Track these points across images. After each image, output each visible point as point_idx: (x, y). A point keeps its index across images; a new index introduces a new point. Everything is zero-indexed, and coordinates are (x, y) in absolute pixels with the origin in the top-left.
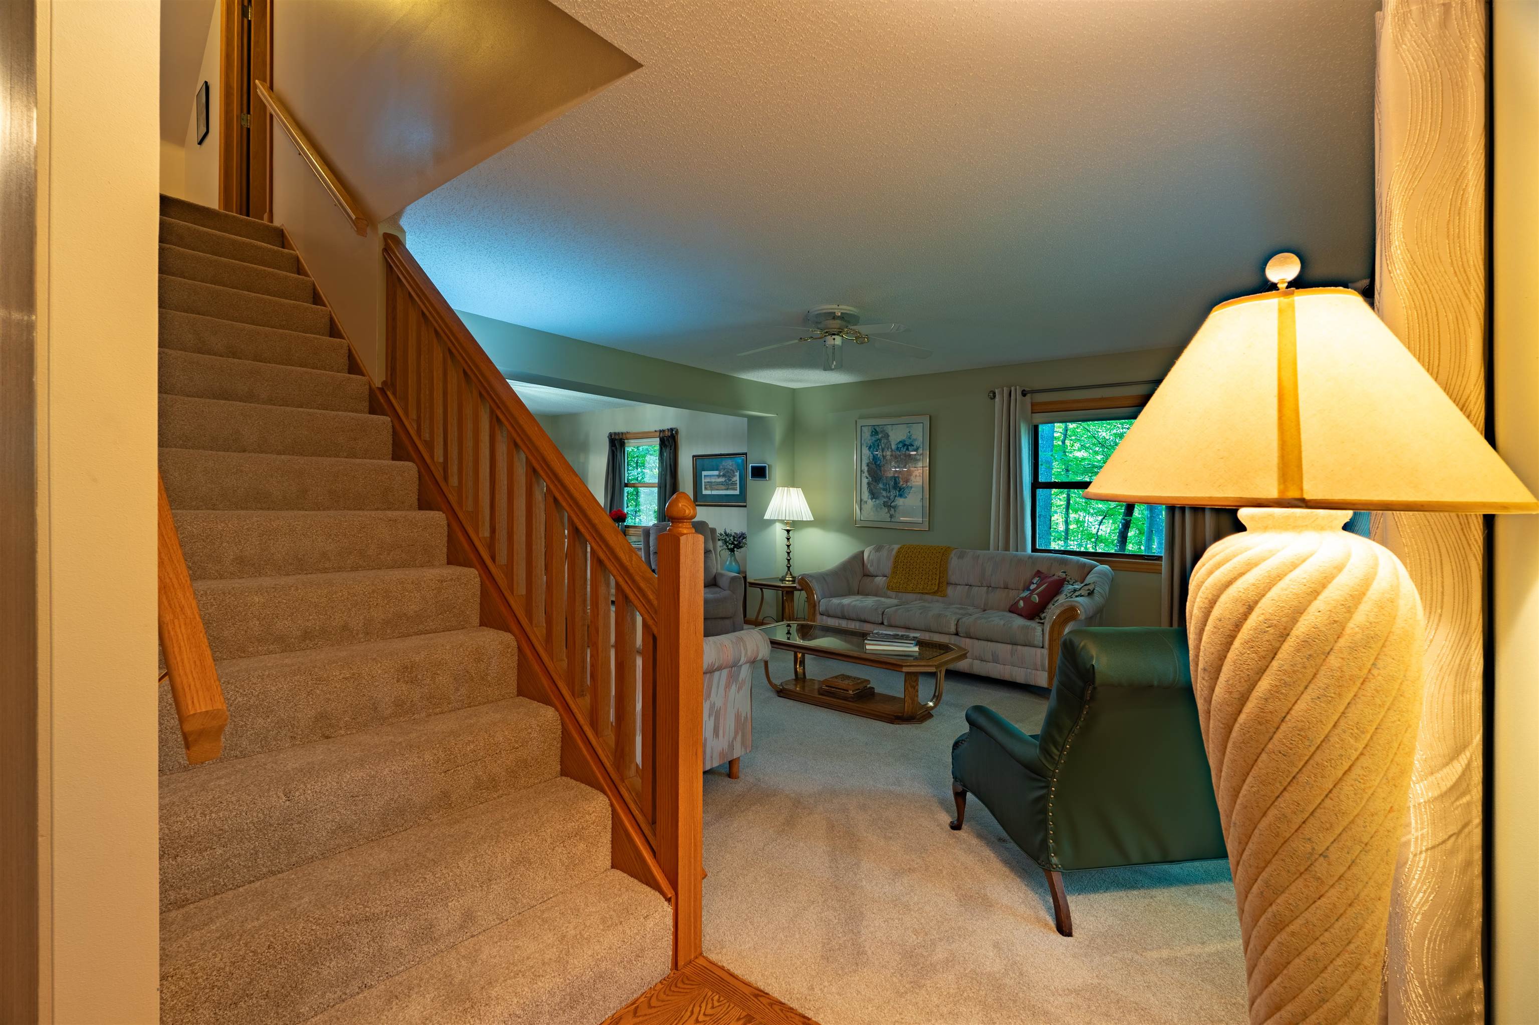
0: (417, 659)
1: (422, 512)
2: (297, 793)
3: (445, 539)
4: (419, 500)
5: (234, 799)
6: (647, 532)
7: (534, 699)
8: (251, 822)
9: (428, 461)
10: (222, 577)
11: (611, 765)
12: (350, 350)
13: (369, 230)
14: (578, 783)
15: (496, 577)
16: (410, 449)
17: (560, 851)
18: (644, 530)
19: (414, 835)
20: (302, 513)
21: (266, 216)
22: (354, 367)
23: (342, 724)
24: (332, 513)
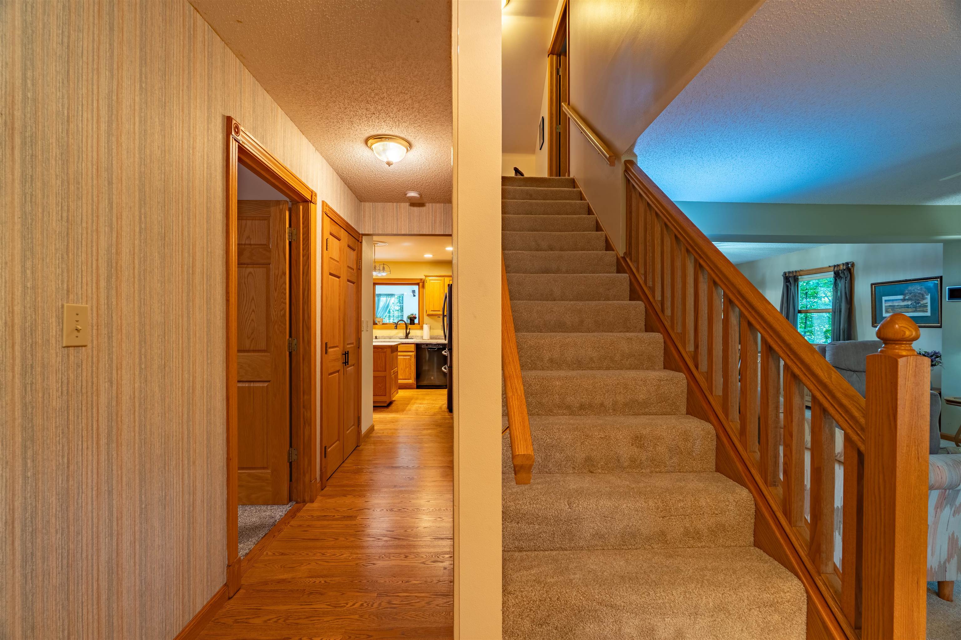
0: (644, 433)
1: (647, 333)
2: (574, 506)
3: (662, 352)
4: (645, 325)
5: (544, 499)
6: (823, 349)
7: (730, 478)
8: (552, 515)
9: (651, 300)
10: (543, 369)
11: (806, 556)
12: (606, 237)
13: (616, 162)
14: (772, 559)
15: (698, 380)
16: (640, 293)
17: (756, 613)
18: (819, 347)
19: (642, 555)
20: (581, 334)
21: (567, 174)
22: (608, 247)
23: (599, 466)
24: (596, 334)
